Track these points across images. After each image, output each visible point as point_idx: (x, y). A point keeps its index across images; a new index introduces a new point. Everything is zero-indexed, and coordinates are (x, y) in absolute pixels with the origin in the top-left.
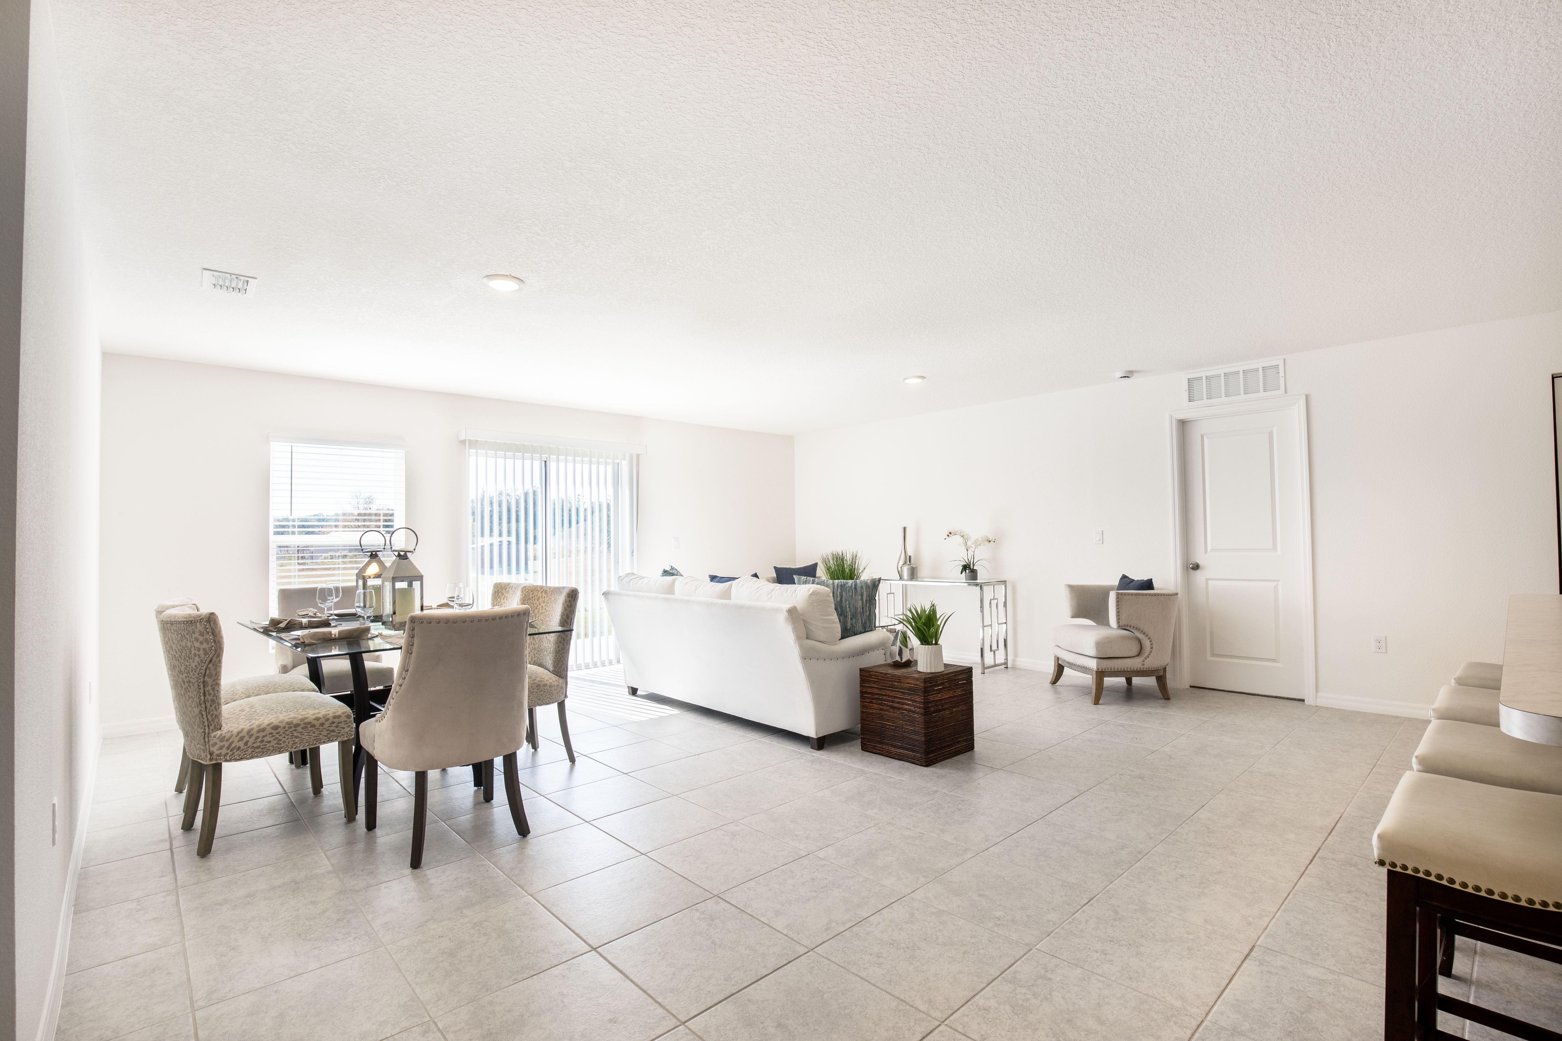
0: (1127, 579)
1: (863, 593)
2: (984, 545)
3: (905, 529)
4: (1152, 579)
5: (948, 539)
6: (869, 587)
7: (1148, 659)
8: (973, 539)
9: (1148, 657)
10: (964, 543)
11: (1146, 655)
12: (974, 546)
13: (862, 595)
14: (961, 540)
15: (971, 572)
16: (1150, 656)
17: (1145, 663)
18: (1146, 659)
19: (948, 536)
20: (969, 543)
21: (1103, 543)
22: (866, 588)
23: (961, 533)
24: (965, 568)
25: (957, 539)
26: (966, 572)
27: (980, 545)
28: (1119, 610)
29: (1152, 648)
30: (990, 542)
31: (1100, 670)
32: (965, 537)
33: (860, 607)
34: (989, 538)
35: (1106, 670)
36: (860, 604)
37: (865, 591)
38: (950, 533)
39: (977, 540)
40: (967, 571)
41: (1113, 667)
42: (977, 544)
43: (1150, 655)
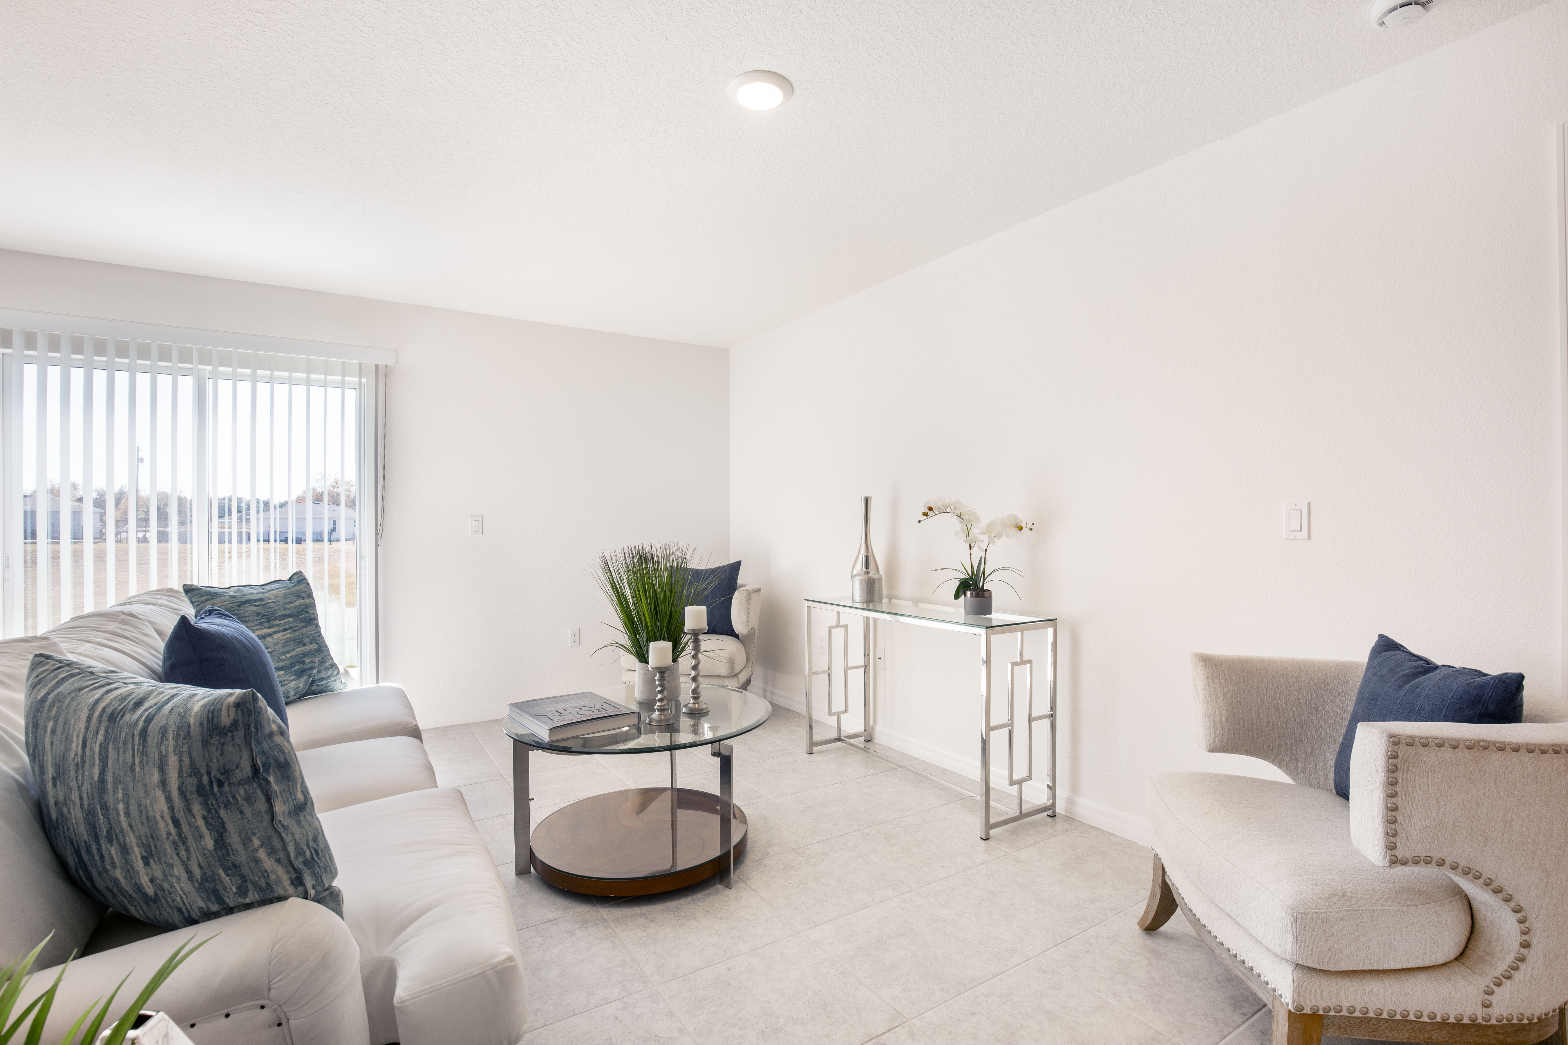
0: (1400, 655)
1: (166, 756)
2: (1008, 536)
3: (867, 500)
4: (1521, 677)
5: (927, 522)
6: (188, 735)
7: (1508, 983)
8: (984, 522)
9: (1509, 978)
10: (964, 532)
11: (1500, 968)
12: (985, 538)
13: (162, 768)
14: (956, 524)
15: (977, 596)
16: (1516, 975)
17: (1494, 999)
18: (1498, 985)
19: (926, 514)
20: (975, 531)
21: (1309, 537)
22: (177, 737)
23: (955, 509)
24: (964, 586)
25: (947, 523)
26: (965, 595)
27: (999, 536)
28: (1399, 801)
29: (1526, 945)
30: (1021, 528)
31: (1307, 1011)
32: (966, 517)
33: (162, 817)
34: (1021, 522)
35: (1332, 1013)
36: (161, 805)
37: (171, 749)
38: (930, 509)
39: (991, 525)
40: (968, 593)
41: (1358, 1006)
42: (994, 532)
43: (1516, 969)
